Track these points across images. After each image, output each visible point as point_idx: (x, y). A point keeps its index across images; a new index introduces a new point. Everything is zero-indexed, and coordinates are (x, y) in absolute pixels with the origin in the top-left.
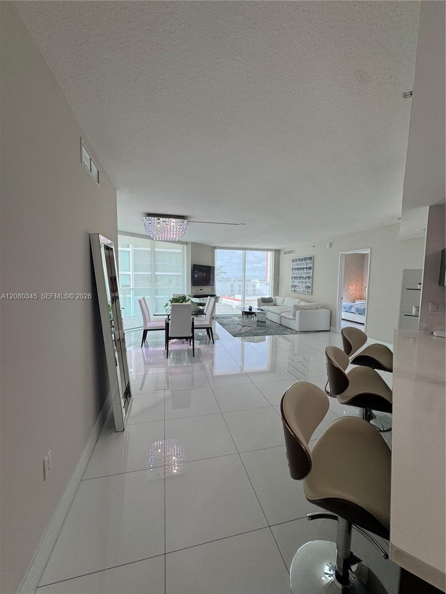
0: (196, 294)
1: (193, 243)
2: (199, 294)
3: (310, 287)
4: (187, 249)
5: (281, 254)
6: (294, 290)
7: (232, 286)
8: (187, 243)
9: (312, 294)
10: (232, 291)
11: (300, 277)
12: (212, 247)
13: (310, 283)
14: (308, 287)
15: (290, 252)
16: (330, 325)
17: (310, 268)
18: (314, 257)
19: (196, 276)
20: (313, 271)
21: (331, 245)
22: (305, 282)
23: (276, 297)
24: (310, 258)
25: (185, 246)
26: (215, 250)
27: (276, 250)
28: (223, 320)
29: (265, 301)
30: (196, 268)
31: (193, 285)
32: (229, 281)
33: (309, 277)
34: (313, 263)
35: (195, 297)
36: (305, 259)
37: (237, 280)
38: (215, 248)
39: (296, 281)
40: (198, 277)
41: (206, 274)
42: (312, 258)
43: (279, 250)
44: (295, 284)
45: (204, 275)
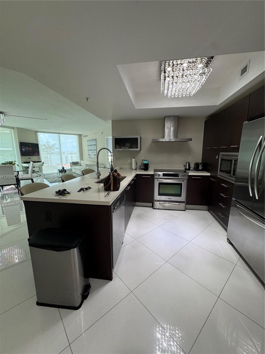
0: (25, 161)
1: (18, 128)
2: (27, 161)
4: (14, 132)
5: (82, 137)
6: (89, 157)
8: (13, 128)
11: (92, 150)
12: (35, 131)
13: (96, 153)
14: (95, 155)
15: (86, 136)
17: (95, 145)
19: (23, 150)
20: (96, 147)
21: (102, 133)
22: (94, 153)
23: (81, 161)
25: (12, 130)
27: (79, 135)
29: (75, 164)
30: (23, 145)
31: (22, 156)
33: (95, 150)
34: (96, 142)
35: (25, 163)
36: (93, 140)
37: (69, 154)
38: (37, 132)
39: (90, 152)
40: (26, 150)
41: (32, 148)
42: (95, 140)
43: (81, 135)
44: (90, 154)
45: (31, 149)
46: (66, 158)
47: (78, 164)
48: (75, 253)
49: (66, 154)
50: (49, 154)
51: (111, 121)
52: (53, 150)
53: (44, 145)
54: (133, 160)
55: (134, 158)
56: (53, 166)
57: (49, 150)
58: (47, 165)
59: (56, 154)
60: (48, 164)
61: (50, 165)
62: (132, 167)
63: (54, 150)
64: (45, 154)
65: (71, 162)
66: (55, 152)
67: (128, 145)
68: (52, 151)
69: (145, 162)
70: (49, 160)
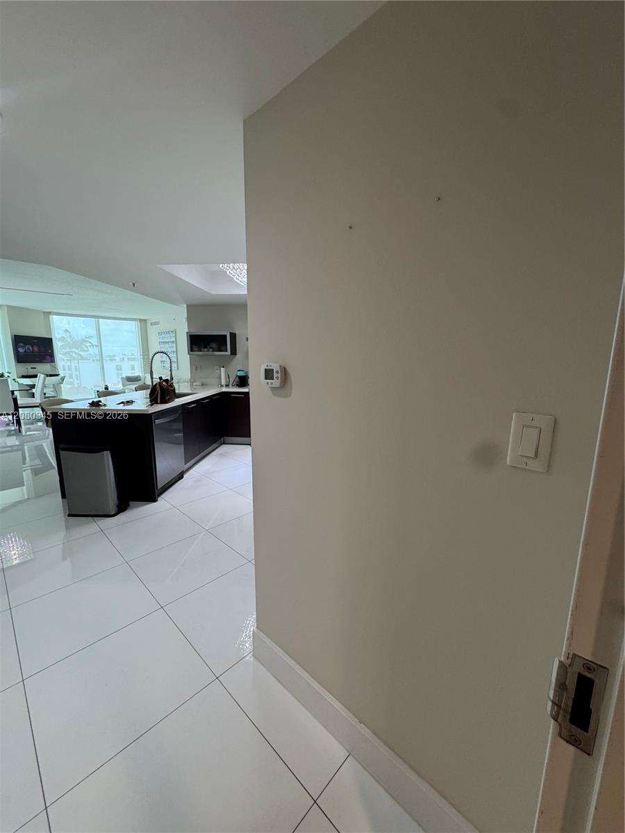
0: (25, 374)
1: (9, 307)
2: (29, 374)
5: (148, 325)
12: (44, 312)
15: (156, 323)
17: (173, 342)
19: (21, 350)
20: (176, 346)
26: (51, 317)
27: (141, 320)
29: (132, 380)
30: (20, 341)
31: (18, 362)
34: (176, 337)
35: (24, 377)
36: (169, 332)
38: (50, 313)
40: (25, 351)
41: (39, 347)
42: (175, 332)
43: (145, 320)
44: (164, 360)
45: (36, 349)
46: (118, 370)
47: (140, 380)
48: (107, 455)
49: (118, 359)
50: (73, 360)
51: (185, 306)
52: (85, 351)
53: (62, 339)
54: (222, 369)
55: (223, 367)
56: (85, 387)
57: (74, 350)
58: (69, 386)
59: (93, 360)
60: (72, 383)
61: (76, 385)
62: (221, 381)
63: (88, 351)
64: (64, 360)
65: (124, 376)
66: (90, 354)
67: (214, 345)
68: (83, 354)
69: (241, 374)
70: (74, 373)
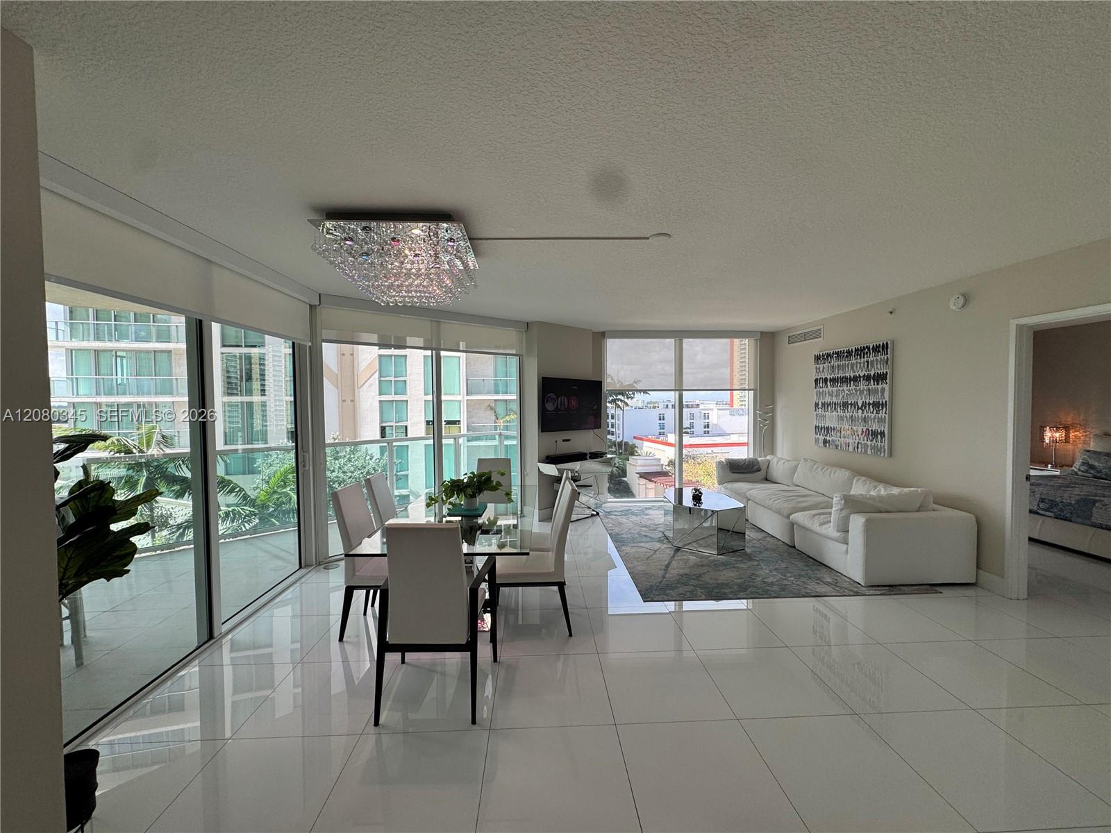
0: (552, 453)
2: (560, 452)
3: (882, 434)
5: (779, 343)
6: (825, 442)
7: (662, 418)
9: (891, 455)
10: (662, 426)
11: (846, 404)
13: (881, 421)
14: (874, 434)
15: (806, 336)
16: (978, 567)
17: (881, 378)
18: (893, 342)
19: (550, 406)
20: (892, 387)
21: (967, 299)
22: (865, 420)
23: (768, 457)
24: (881, 349)
26: (606, 342)
27: (761, 334)
28: (623, 520)
29: (736, 470)
30: (550, 387)
31: (542, 431)
32: (654, 407)
33: (876, 405)
34: (891, 362)
35: (548, 459)
36: (861, 352)
38: (604, 334)
39: (832, 415)
40: (557, 409)
41: (579, 398)
45: (574, 403)
47: (759, 470)
